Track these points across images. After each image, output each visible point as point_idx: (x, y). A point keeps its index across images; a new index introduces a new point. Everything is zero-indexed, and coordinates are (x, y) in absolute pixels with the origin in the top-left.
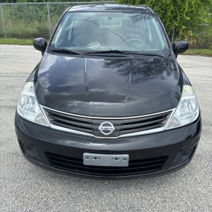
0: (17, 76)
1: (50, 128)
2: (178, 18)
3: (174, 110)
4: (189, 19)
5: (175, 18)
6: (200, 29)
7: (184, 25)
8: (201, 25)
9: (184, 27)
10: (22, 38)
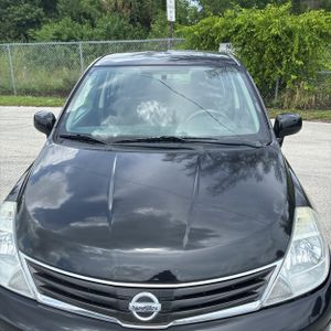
0: (20, 163)
1: (35, 301)
2: (284, 62)
3: (278, 263)
4: (300, 63)
5: (279, 62)
6: (320, 79)
7: (293, 72)
8: (322, 72)
9: (293, 77)
10: (40, 95)
